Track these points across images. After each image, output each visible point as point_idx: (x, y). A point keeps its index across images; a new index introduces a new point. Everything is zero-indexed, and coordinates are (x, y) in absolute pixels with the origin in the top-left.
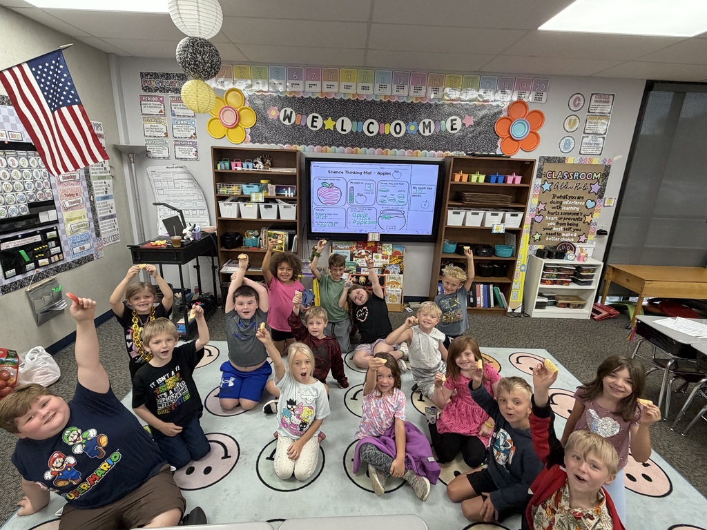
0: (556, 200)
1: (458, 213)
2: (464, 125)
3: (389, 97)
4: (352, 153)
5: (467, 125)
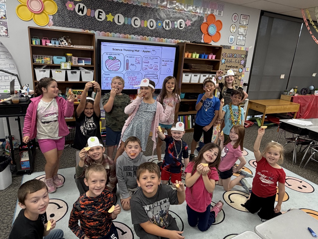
0: (227, 68)
1: (188, 75)
2: (186, 25)
3: (146, 4)
4: (125, 38)
5: (188, 26)
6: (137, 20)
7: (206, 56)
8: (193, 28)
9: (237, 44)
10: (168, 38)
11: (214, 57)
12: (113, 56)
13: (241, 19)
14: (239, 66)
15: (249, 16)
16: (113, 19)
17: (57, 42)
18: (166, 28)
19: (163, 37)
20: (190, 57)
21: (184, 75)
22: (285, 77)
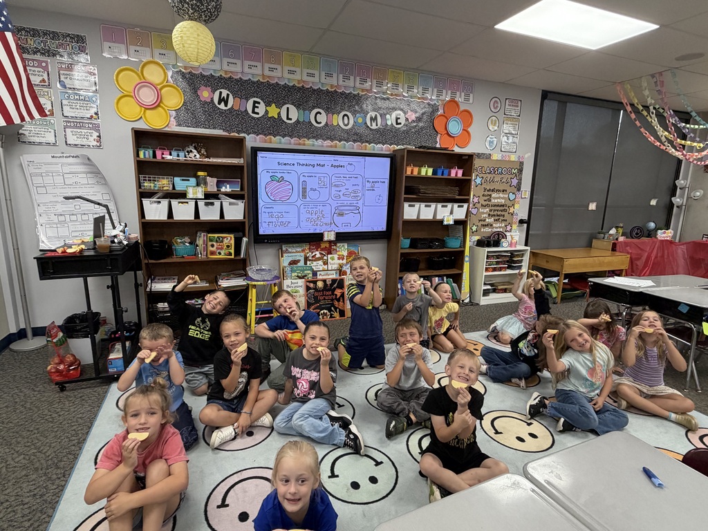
0: (486, 193)
1: (413, 206)
2: (407, 119)
3: (336, 86)
4: (300, 144)
5: (410, 121)
6: (320, 114)
7: (446, 172)
8: (421, 124)
9: (503, 150)
10: (376, 144)
11: (460, 172)
12: (279, 175)
13: (507, 107)
14: (509, 190)
15: (521, 101)
16: (279, 114)
17: (182, 154)
18: (371, 125)
19: (367, 142)
20: (416, 173)
21: (406, 205)
22: (597, 206)
